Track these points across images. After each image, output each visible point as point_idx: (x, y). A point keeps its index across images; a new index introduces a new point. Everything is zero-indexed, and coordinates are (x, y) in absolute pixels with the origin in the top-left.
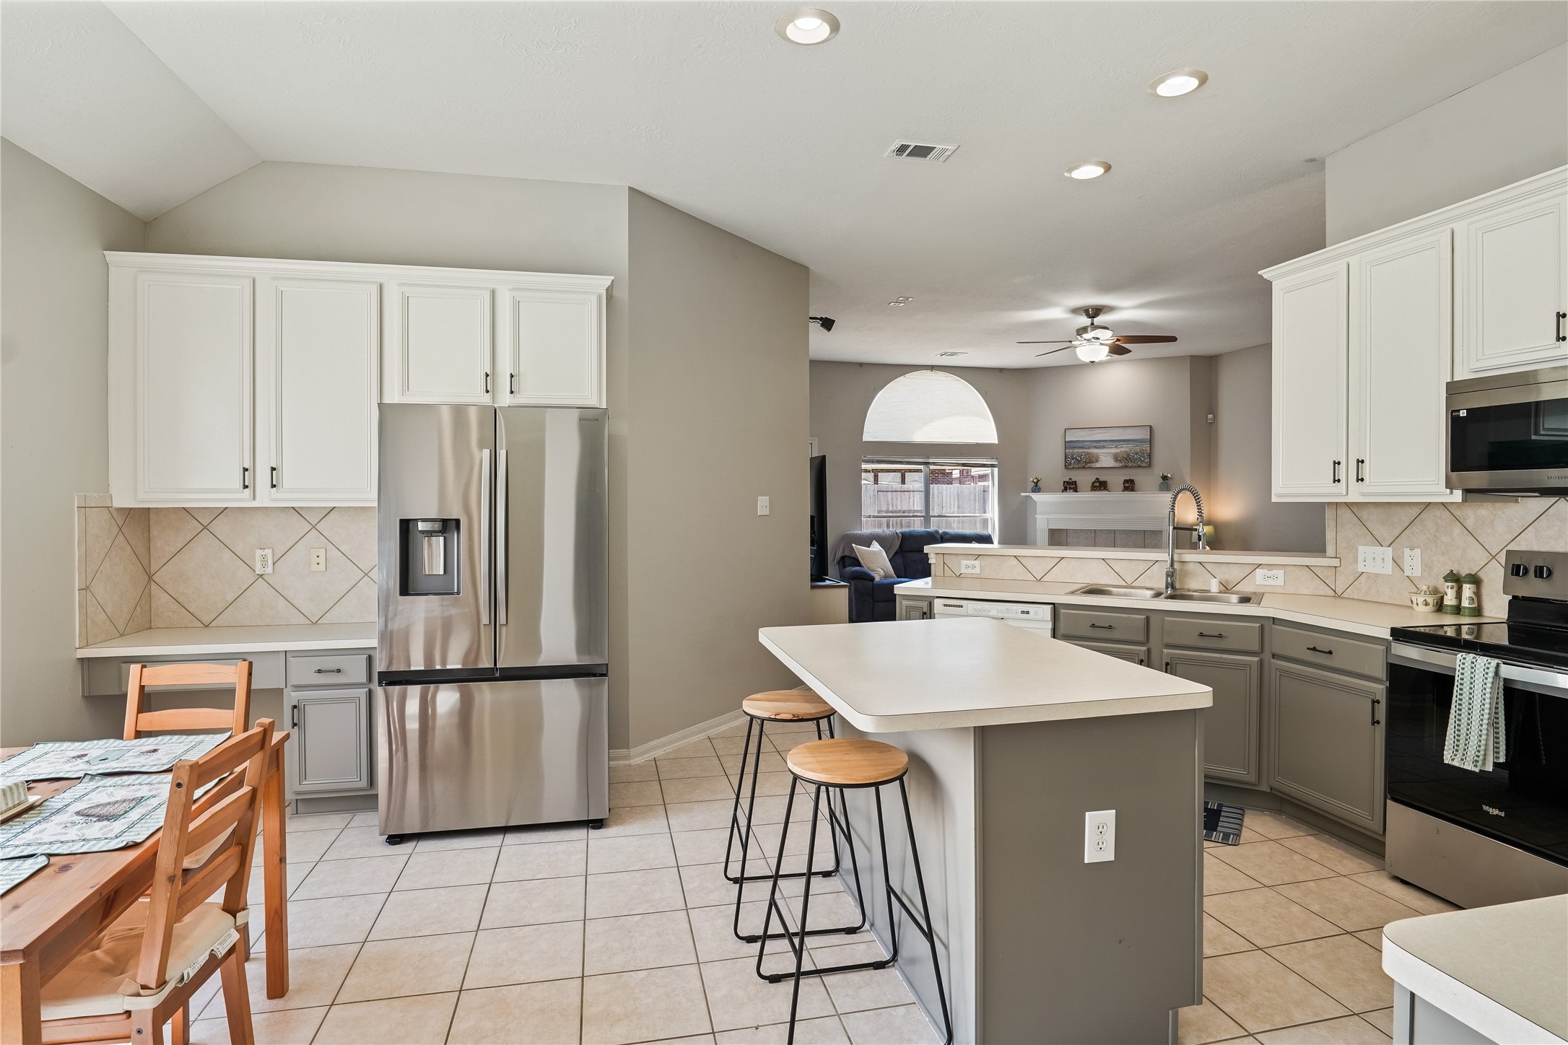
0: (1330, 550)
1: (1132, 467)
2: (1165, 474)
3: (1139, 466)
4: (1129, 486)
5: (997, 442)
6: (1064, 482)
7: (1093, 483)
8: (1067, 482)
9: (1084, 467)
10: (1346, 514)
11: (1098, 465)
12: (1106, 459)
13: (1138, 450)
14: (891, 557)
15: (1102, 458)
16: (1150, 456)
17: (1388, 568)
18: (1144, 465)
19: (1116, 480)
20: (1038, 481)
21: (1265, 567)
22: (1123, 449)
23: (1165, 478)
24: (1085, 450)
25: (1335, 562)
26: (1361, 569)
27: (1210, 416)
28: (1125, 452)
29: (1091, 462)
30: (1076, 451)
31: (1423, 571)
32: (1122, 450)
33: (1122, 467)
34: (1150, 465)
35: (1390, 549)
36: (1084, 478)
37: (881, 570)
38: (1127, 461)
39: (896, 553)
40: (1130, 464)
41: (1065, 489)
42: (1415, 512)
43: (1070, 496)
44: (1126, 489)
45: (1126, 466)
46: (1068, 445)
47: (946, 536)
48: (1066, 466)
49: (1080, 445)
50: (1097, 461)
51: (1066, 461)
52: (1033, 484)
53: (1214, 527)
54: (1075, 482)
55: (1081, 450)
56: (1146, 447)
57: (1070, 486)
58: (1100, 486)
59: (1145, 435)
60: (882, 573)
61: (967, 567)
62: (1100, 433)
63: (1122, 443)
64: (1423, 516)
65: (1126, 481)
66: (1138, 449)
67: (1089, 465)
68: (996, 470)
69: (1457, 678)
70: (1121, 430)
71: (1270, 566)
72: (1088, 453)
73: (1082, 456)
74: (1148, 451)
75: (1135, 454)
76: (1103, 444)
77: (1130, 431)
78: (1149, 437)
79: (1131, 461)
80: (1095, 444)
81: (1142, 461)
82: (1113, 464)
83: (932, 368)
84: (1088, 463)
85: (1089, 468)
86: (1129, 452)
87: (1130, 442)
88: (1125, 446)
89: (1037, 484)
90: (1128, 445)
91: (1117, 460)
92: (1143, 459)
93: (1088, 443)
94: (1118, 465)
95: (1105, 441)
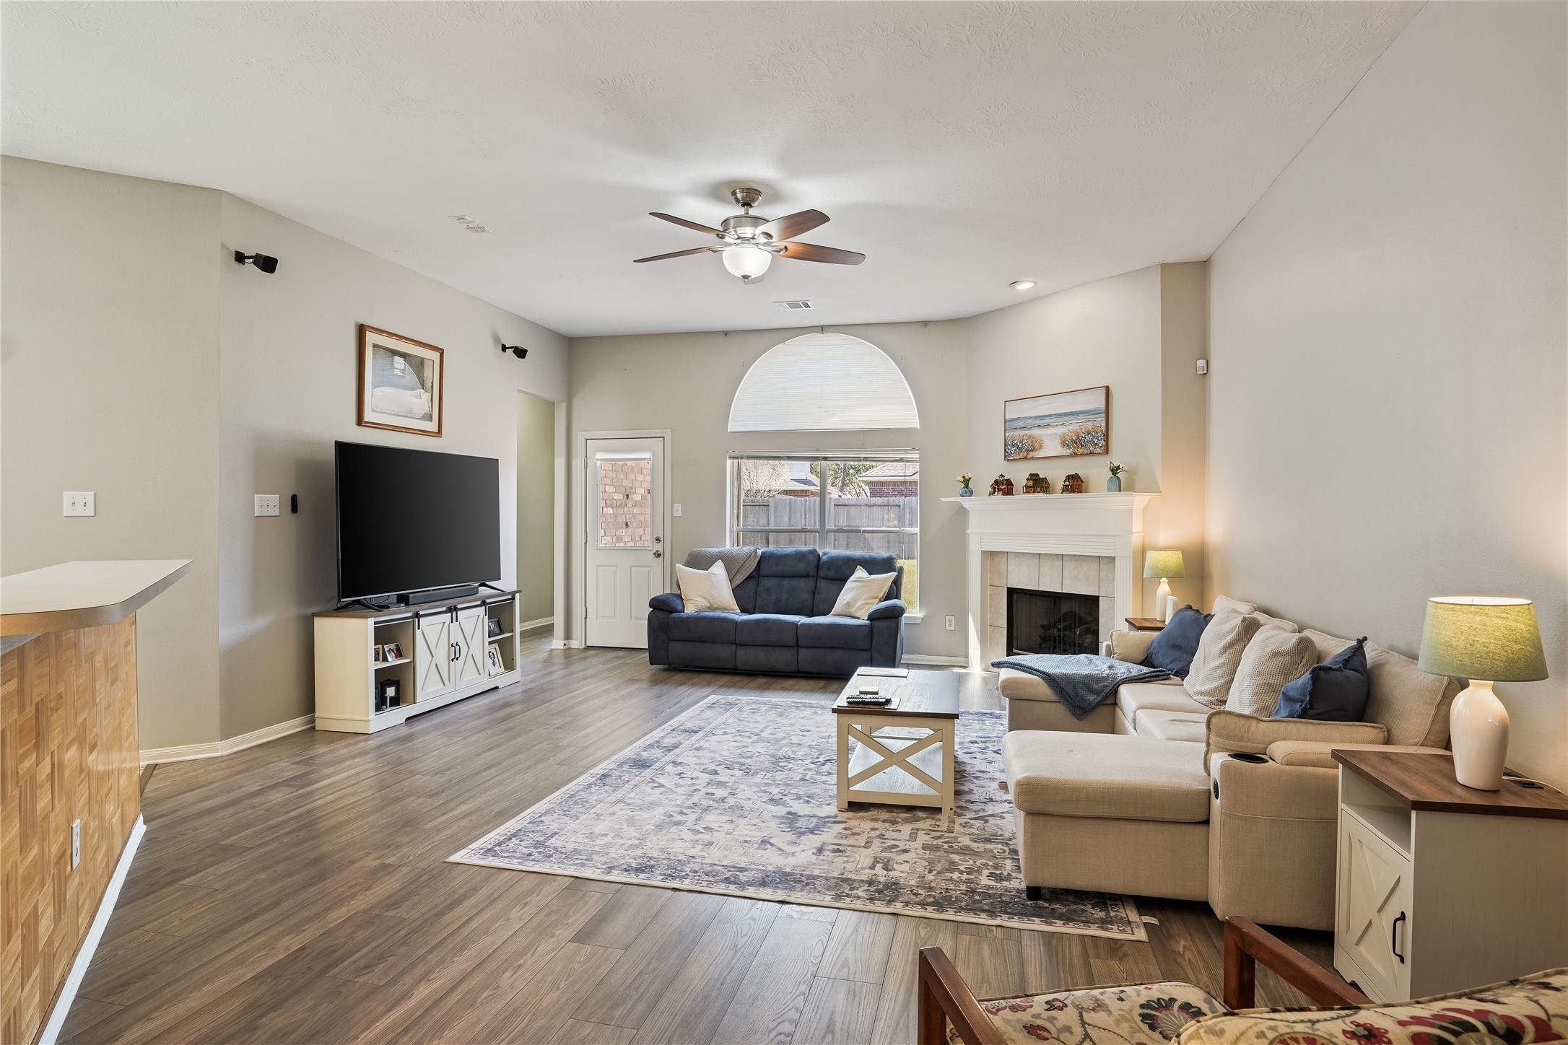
1: (1083, 455)
2: (1116, 464)
3: (1092, 453)
4: (1075, 484)
5: (918, 426)
6: (995, 481)
7: (1030, 481)
8: (999, 481)
9: (1023, 458)
11: (1041, 454)
12: (1050, 444)
13: (1090, 428)
15: (1047, 442)
16: (1106, 435)
18: (1098, 451)
19: (1059, 475)
20: (969, 479)
22: (1073, 427)
23: (1117, 470)
24: (1027, 432)
27: (1202, 363)
28: (1075, 432)
30: (1018, 433)
32: (1071, 428)
33: (1071, 456)
34: (1107, 451)
36: (1021, 474)
38: (1079, 446)
39: (749, 578)
40: (1080, 451)
41: (995, 492)
43: (1002, 501)
44: (1066, 489)
45: (1076, 454)
46: (1008, 424)
48: (1005, 457)
50: (1041, 447)
51: (1005, 451)
52: (962, 485)
54: (1010, 480)
55: (1022, 432)
56: (1101, 421)
57: (1003, 487)
58: (1038, 484)
59: (1099, 401)
62: (1044, 404)
63: (1070, 417)
65: (1068, 478)
66: (1090, 426)
67: (1031, 455)
70: (1068, 396)
72: (1032, 436)
73: (1023, 440)
74: (1103, 428)
75: (1088, 434)
76: (1047, 421)
77: (1080, 396)
78: (1103, 405)
79: (1082, 446)
80: (1038, 422)
81: (1096, 444)
82: (1059, 450)
83: (823, 329)
84: (1032, 451)
85: (1032, 458)
86: (1079, 431)
87: (1080, 415)
88: (1074, 422)
89: (966, 482)
90: (1079, 419)
91: (1064, 444)
92: (1096, 441)
93: (1030, 421)
94: (1064, 452)
95: (1050, 416)
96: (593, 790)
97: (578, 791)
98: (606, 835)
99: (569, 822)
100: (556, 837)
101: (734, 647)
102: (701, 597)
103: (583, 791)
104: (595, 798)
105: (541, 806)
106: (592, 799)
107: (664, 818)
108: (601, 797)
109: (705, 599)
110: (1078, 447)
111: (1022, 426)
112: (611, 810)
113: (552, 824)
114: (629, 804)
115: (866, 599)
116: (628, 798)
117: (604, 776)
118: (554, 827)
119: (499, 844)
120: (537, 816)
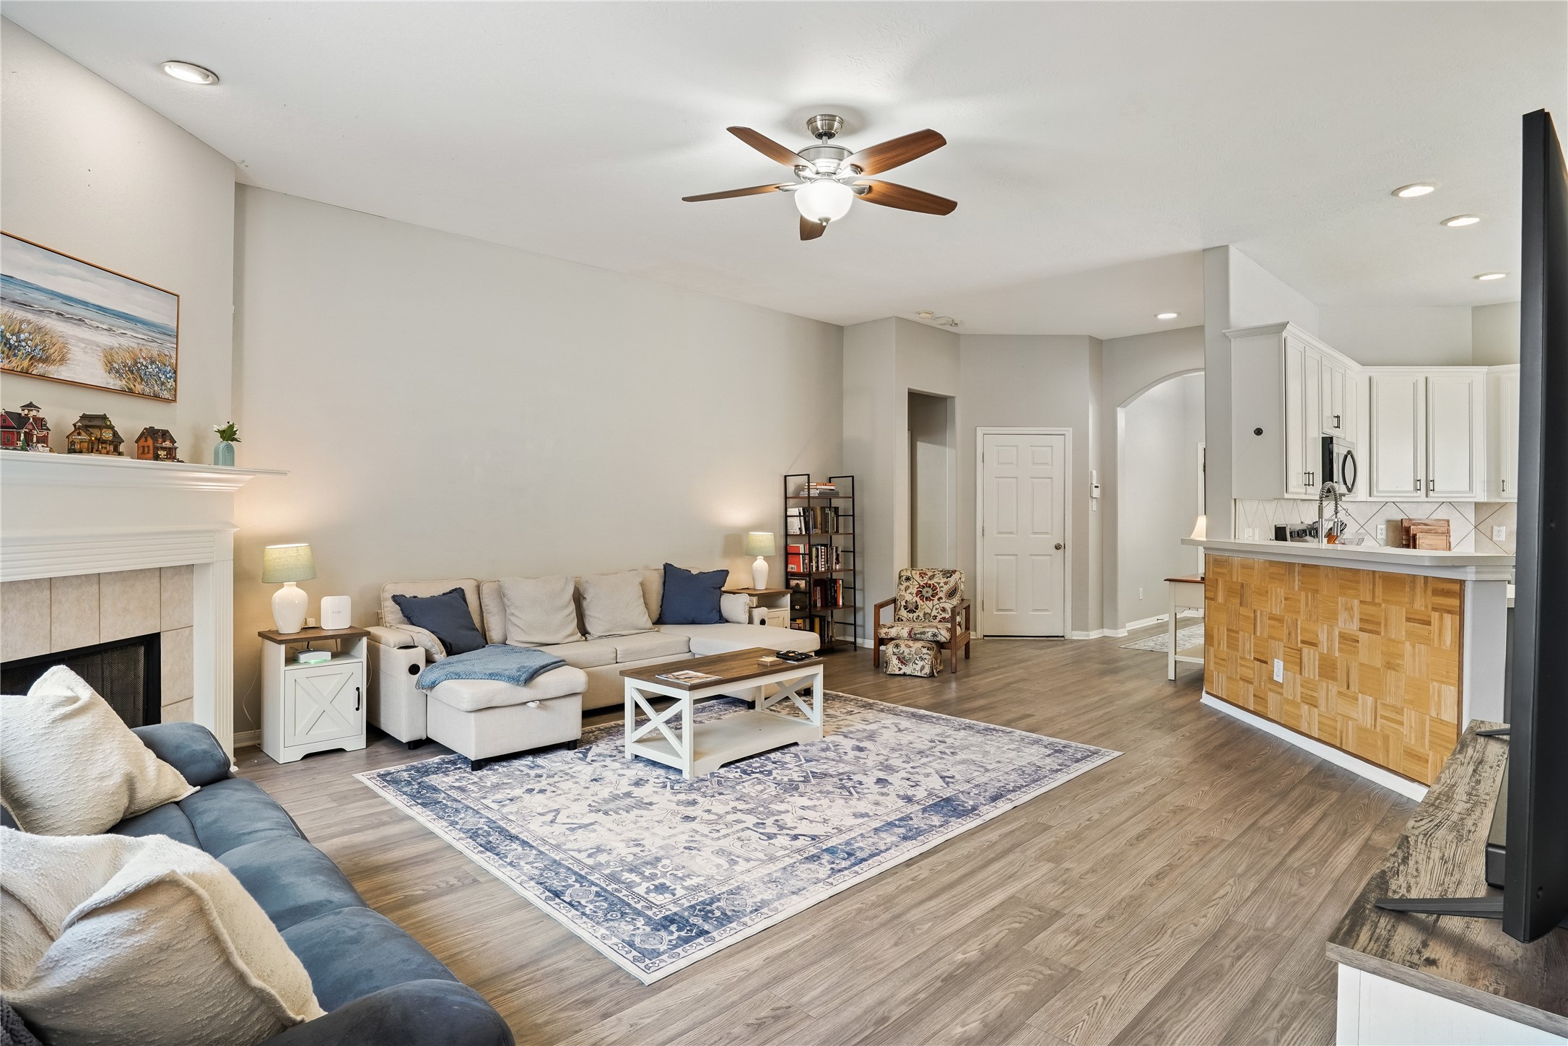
1: (142, 395)
3: (156, 397)
4: (164, 446)
6: (16, 415)
8: (23, 416)
9: (25, 373)
11: (64, 373)
12: (84, 358)
13: (155, 354)
15: (76, 352)
18: (169, 392)
22: (127, 341)
24: (30, 316)
28: (128, 350)
29: (45, 360)
32: (125, 342)
33: (130, 390)
34: (174, 398)
36: (52, 409)
38: (131, 376)
40: (139, 388)
45: (135, 391)
50: (63, 360)
53: (312, 548)
59: (163, 313)
62: (74, 276)
63: (122, 322)
65: (149, 433)
66: (154, 350)
67: (40, 368)
70: (120, 283)
72: (39, 329)
73: (20, 331)
74: (173, 361)
75: (152, 362)
76: (79, 311)
77: (140, 294)
78: (171, 323)
79: (142, 379)
80: (57, 305)
81: (163, 384)
82: (99, 376)
84: (41, 360)
85: (43, 377)
86: (137, 352)
87: (139, 325)
88: (129, 333)
90: (137, 332)
91: (110, 368)
92: (162, 377)
93: (37, 295)
94: (112, 381)
95: (85, 304)
96: (1012, 784)
97: (1026, 786)
98: (1009, 749)
99: (1036, 762)
100: (1046, 754)
103: (1022, 785)
104: (1011, 777)
105: (1062, 778)
106: (1014, 776)
107: (959, 753)
108: (1006, 776)
110: (135, 380)
111: (19, 299)
112: (999, 765)
113: (1051, 763)
114: (982, 767)
116: (981, 772)
117: (994, 799)
118: (1048, 760)
119: (1088, 756)
120: (1065, 770)
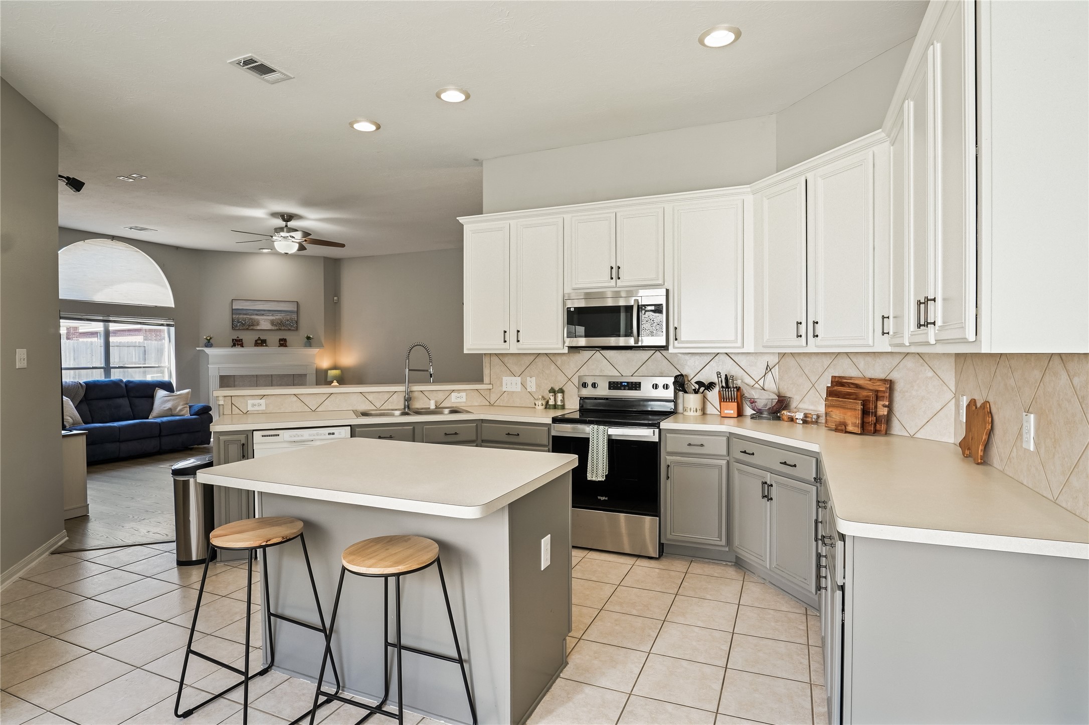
0: (486, 380)
1: (284, 330)
2: (309, 335)
3: (289, 330)
4: (283, 343)
5: (173, 306)
6: (233, 340)
7: (256, 341)
8: (236, 340)
9: (247, 329)
10: (495, 360)
11: (258, 328)
12: (265, 323)
13: (289, 318)
14: (76, 405)
15: (262, 322)
16: (297, 322)
17: (519, 388)
18: (293, 329)
19: (273, 338)
20: (211, 338)
21: (456, 391)
22: (278, 317)
23: (308, 338)
24: (248, 316)
25: (490, 387)
26: (504, 389)
27: (335, 298)
28: (280, 319)
29: (253, 325)
30: (241, 316)
31: (536, 388)
32: (277, 317)
33: (277, 329)
34: (297, 329)
35: (520, 378)
36: (248, 337)
37: (70, 418)
38: (280, 326)
39: (81, 402)
40: (283, 328)
41: (234, 345)
42: (532, 358)
43: (238, 350)
44: (281, 345)
45: (280, 329)
46: (234, 311)
47: (131, 384)
48: (233, 327)
49: (245, 312)
50: (258, 324)
51: (233, 324)
52: (206, 341)
53: (341, 371)
54: (242, 340)
55: (245, 316)
56: (294, 316)
57: (237, 343)
58: (260, 343)
59: (293, 307)
60: (71, 420)
61: (254, 405)
62: (261, 304)
63: (276, 312)
64: (536, 360)
65: (280, 340)
67: (251, 327)
68: (173, 329)
69: (590, 439)
70: (275, 303)
71: (459, 391)
72: (251, 319)
73: (246, 320)
74: (296, 319)
75: (287, 321)
76: (263, 312)
77: (282, 304)
78: (296, 309)
79: (284, 326)
80: (256, 312)
81: (291, 326)
82: (270, 327)
83: (113, 238)
84: (251, 326)
85: (254, 329)
86: (282, 319)
87: (282, 312)
88: (279, 314)
89: (209, 341)
90: (282, 314)
91: (273, 324)
92: (292, 324)
93: (250, 311)
94: (274, 328)
95: (264, 310)
101: (118, 443)
102: (69, 416)
109: (71, 418)
115: (183, 405)
